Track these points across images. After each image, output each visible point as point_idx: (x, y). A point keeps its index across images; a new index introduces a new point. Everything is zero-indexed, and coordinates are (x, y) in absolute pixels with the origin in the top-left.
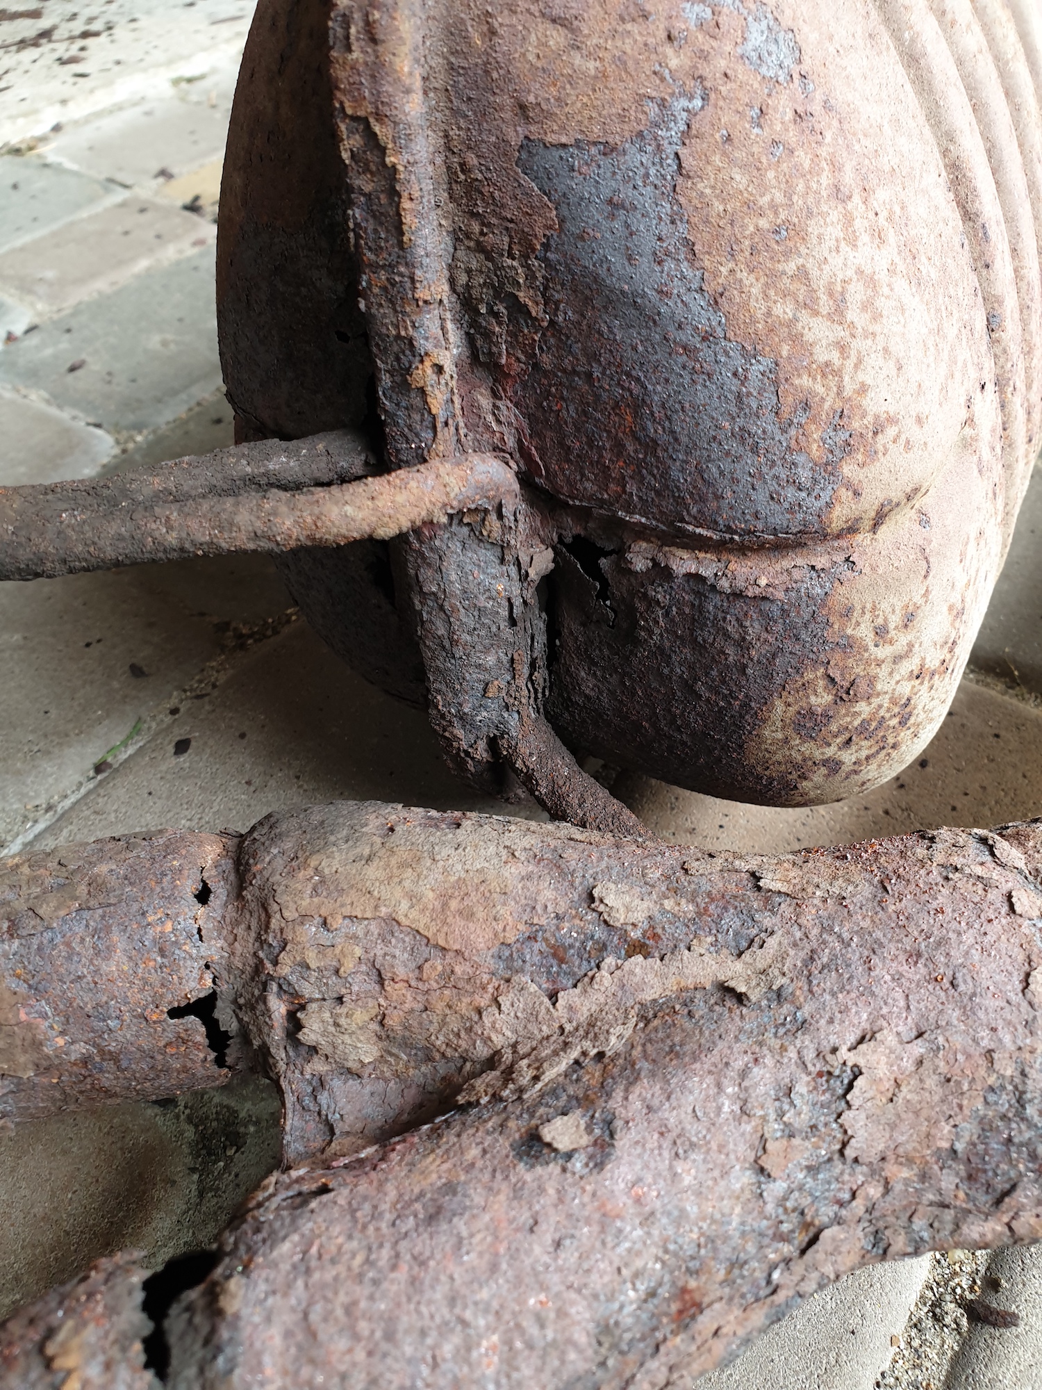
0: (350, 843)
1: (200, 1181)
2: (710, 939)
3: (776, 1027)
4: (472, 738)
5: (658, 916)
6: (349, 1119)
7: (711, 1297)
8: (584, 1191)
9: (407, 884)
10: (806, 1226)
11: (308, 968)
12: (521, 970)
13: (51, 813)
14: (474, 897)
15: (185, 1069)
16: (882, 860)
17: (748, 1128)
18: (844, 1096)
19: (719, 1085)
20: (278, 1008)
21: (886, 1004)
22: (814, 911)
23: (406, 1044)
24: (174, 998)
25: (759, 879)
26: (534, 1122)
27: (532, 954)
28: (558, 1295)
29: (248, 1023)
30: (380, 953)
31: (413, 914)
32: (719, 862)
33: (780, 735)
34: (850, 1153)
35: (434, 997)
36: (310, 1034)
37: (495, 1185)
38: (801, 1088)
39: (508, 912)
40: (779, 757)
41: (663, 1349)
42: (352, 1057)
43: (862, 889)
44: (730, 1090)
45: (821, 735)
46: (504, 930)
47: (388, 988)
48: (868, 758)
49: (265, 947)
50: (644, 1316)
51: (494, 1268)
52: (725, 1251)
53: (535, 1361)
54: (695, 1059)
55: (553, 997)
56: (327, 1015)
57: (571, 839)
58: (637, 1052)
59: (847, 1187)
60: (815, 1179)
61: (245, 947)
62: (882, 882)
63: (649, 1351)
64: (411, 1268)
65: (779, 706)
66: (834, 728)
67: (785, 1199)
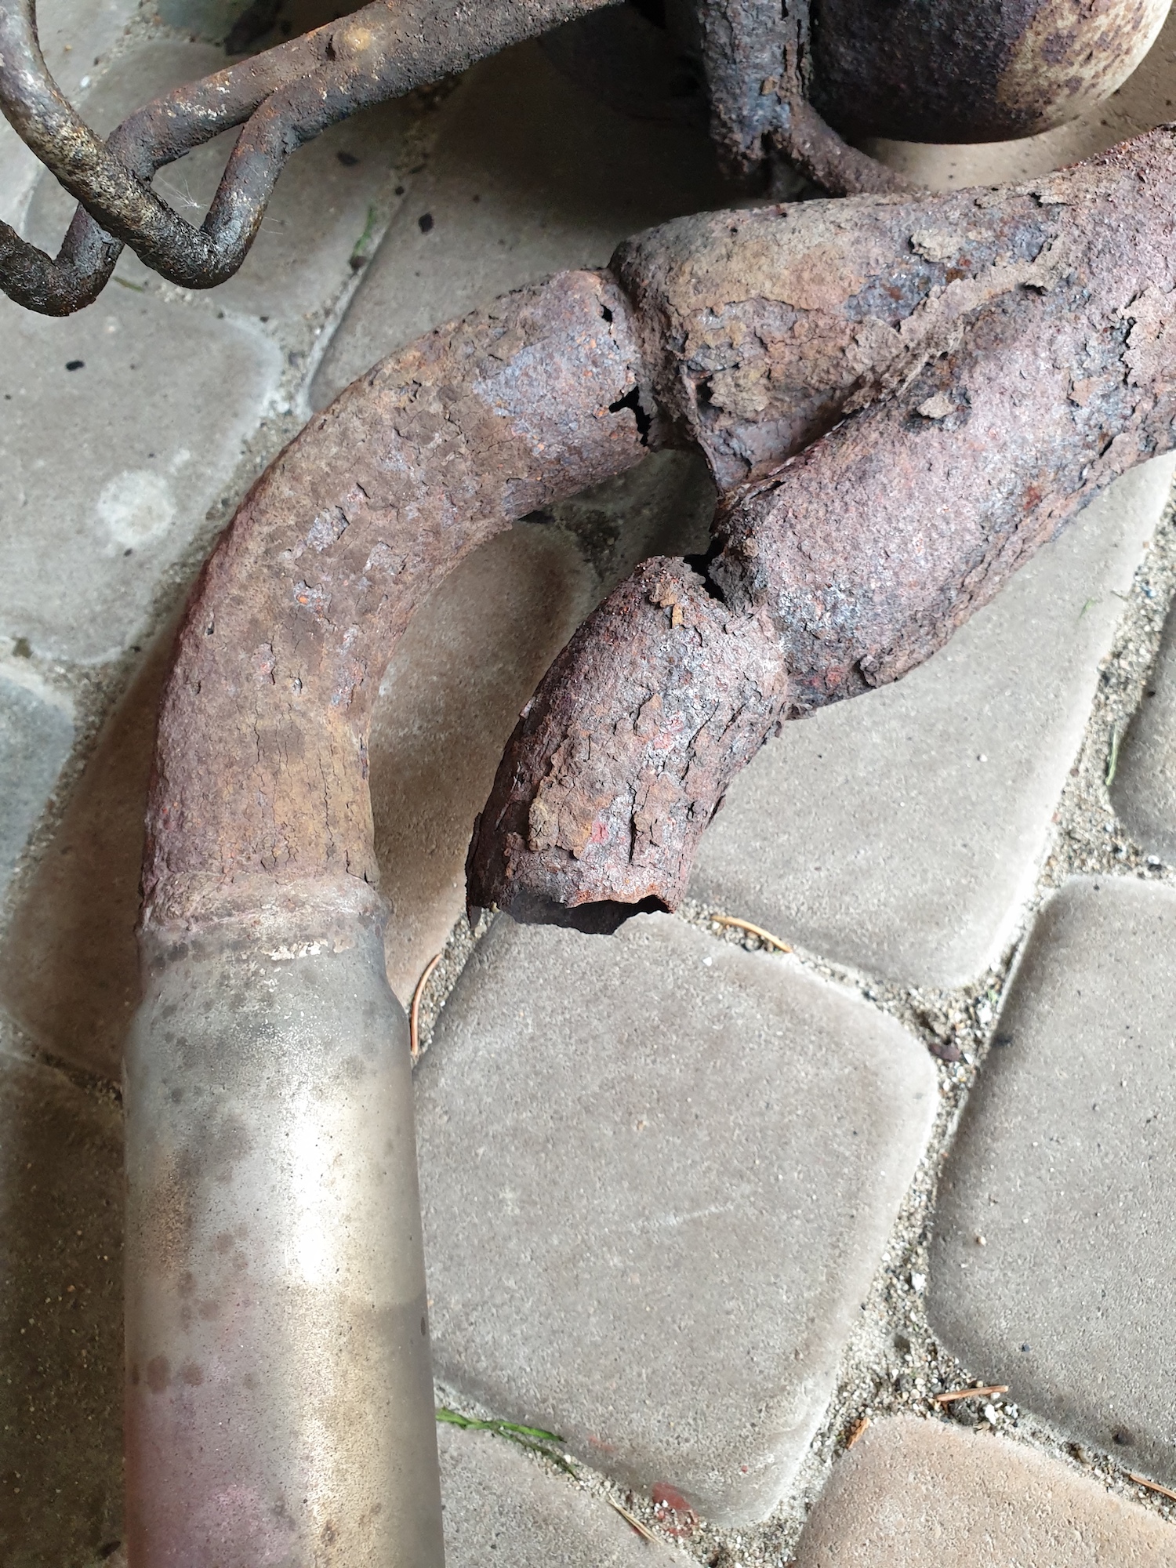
0: (709, 248)
1: (596, 567)
2: (1009, 254)
3: (1070, 304)
4: (749, 139)
5: (966, 247)
6: (758, 452)
7: (1048, 490)
8: (957, 439)
9: (765, 268)
10: (1103, 436)
11: (709, 348)
12: (868, 312)
13: (331, 317)
14: (820, 266)
15: (624, 451)
16: (1136, 157)
17: (1059, 377)
18: (1124, 341)
19: (1035, 354)
20: (691, 385)
21: (1150, 268)
22: (1086, 212)
23: (788, 389)
24: (611, 397)
25: (1038, 197)
26: (910, 407)
27: (874, 298)
28: (954, 503)
29: (666, 403)
30: (758, 325)
31: (777, 290)
32: (1003, 192)
33: (1030, 66)
34: (1130, 380)
35: (806, 348)
36: (718, 399)
37: (897, 451)
38: (1093, 343)
39: (849, 271)
40: (1028, 88)
41: (1019, 527)
42: (749, 409)
43: (1121, 183)
44: (1043, 355)
45: (1065, 57)
46: (850, 285)
47: (771, 349)
48: (1105, 69)
49: (670, 341)
50: (1008, 508)
51: (910, 496)
52: (1054, 460)
53: (946, 544)
54: (1015, 340)
55: (897, 325)
56: (729, 380)
57: (877, 205)
58: (971, 346)
59: (1129, 406)
60: (1107, 403)
61: (654, 344)
62: (1138, 175)
63: (1012, 530)
64: (857, 509)
65: (1030, 36)
66: (1077, 47)
67: (1089, 419)
